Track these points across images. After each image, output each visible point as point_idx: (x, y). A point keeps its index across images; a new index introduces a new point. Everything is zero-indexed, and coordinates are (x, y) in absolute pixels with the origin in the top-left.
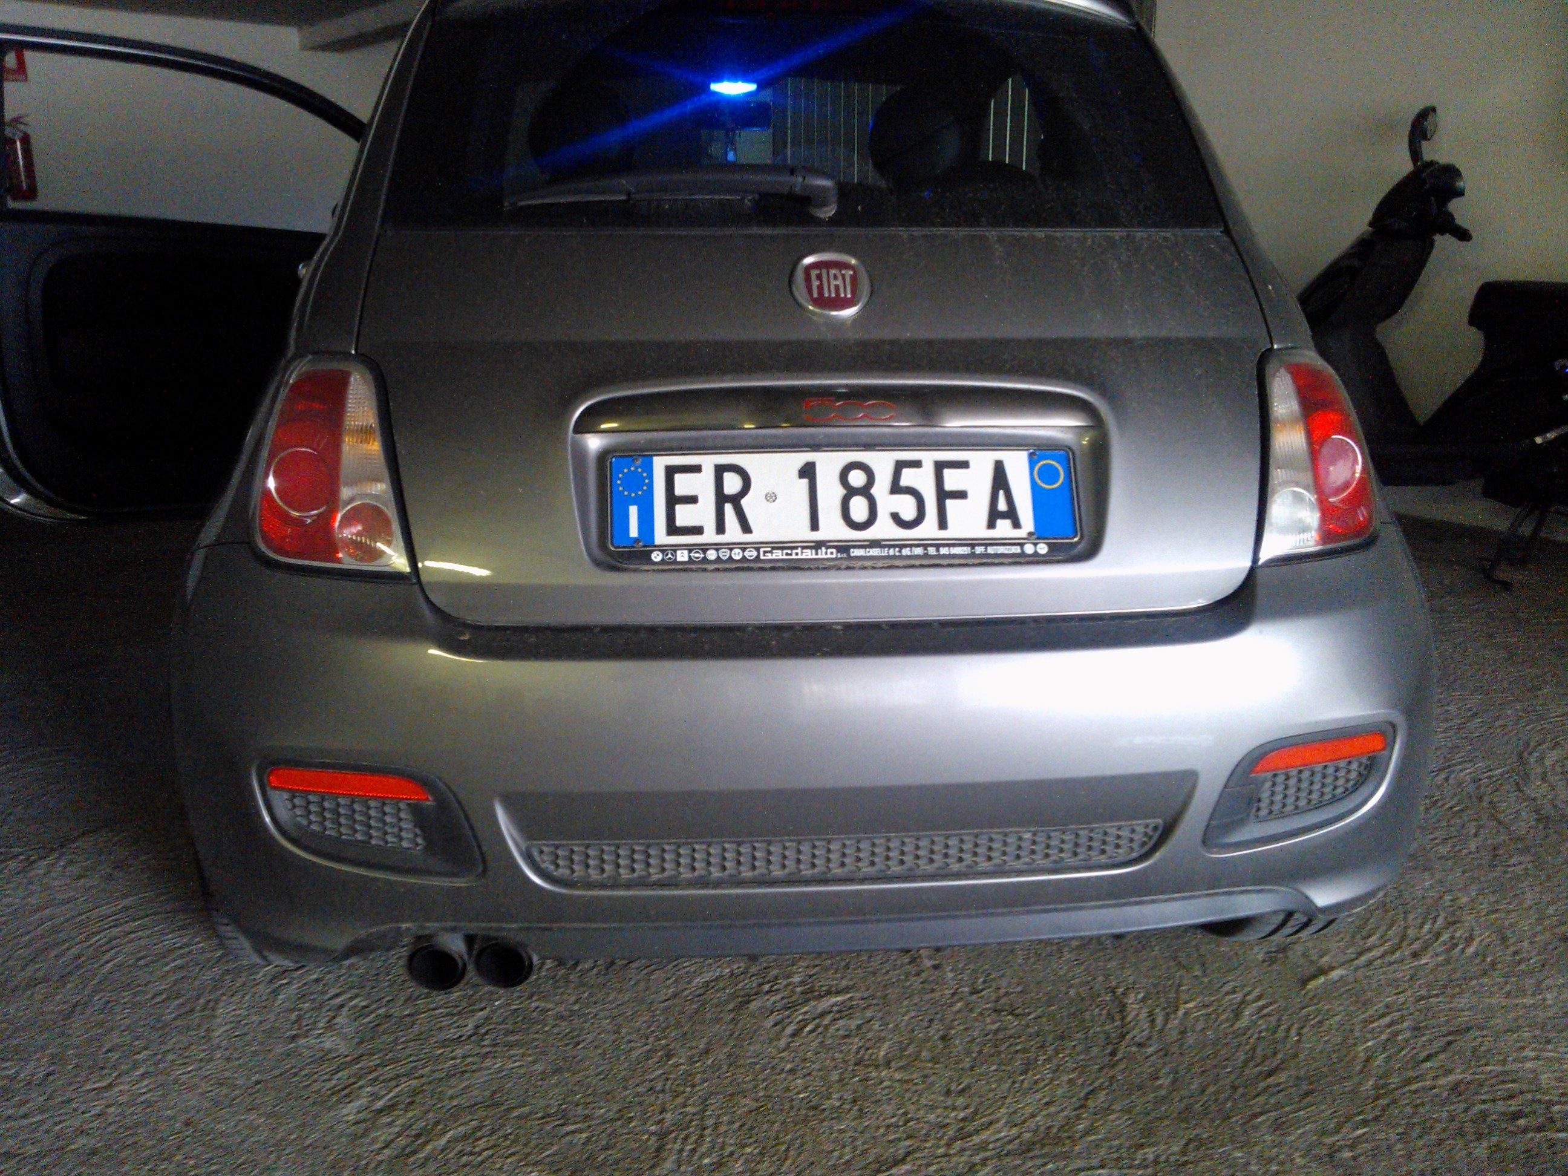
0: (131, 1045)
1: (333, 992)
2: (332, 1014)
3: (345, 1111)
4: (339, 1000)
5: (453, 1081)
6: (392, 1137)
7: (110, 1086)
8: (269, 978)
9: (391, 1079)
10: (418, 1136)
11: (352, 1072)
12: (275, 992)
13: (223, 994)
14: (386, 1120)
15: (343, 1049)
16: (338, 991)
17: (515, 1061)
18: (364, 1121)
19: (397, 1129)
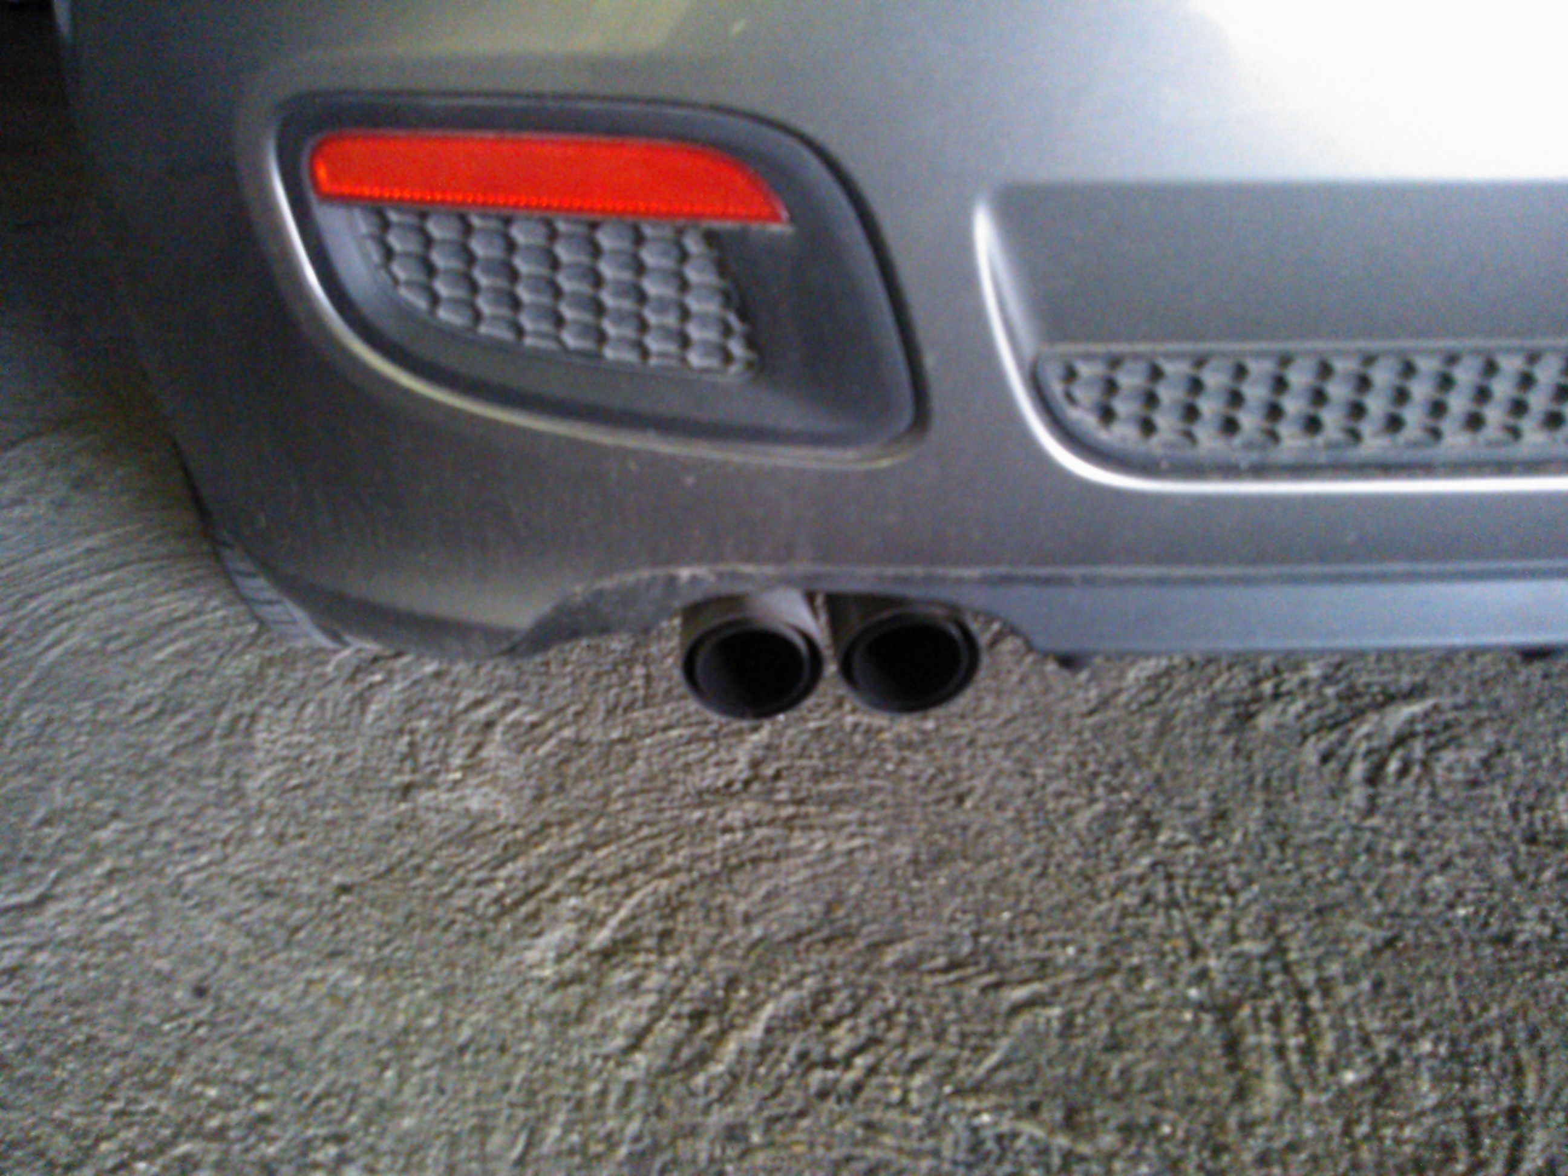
0: (86, 809)
1: (469, 696)
2: (474, 739)
3: (532, 956)
4: (482, 713)
5: (741, 880)
6: (643, 1019)
7: (41, 901)
8: (347, 672)
9: (614, 879)
10: (698, 1017)
11: (534, 862)
12: (362, 700)
13: (263, 704)
14: (623, 976)
15: (506, 812)
16: (481, 694)
17: (852, 836)
18: (578, 978)
19: (651, 999)
